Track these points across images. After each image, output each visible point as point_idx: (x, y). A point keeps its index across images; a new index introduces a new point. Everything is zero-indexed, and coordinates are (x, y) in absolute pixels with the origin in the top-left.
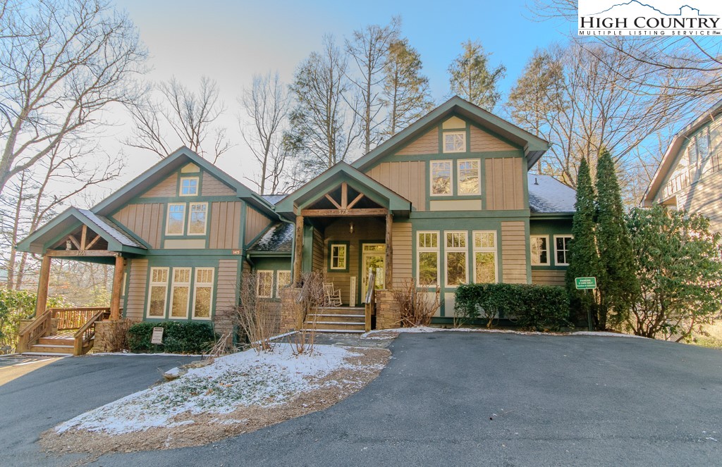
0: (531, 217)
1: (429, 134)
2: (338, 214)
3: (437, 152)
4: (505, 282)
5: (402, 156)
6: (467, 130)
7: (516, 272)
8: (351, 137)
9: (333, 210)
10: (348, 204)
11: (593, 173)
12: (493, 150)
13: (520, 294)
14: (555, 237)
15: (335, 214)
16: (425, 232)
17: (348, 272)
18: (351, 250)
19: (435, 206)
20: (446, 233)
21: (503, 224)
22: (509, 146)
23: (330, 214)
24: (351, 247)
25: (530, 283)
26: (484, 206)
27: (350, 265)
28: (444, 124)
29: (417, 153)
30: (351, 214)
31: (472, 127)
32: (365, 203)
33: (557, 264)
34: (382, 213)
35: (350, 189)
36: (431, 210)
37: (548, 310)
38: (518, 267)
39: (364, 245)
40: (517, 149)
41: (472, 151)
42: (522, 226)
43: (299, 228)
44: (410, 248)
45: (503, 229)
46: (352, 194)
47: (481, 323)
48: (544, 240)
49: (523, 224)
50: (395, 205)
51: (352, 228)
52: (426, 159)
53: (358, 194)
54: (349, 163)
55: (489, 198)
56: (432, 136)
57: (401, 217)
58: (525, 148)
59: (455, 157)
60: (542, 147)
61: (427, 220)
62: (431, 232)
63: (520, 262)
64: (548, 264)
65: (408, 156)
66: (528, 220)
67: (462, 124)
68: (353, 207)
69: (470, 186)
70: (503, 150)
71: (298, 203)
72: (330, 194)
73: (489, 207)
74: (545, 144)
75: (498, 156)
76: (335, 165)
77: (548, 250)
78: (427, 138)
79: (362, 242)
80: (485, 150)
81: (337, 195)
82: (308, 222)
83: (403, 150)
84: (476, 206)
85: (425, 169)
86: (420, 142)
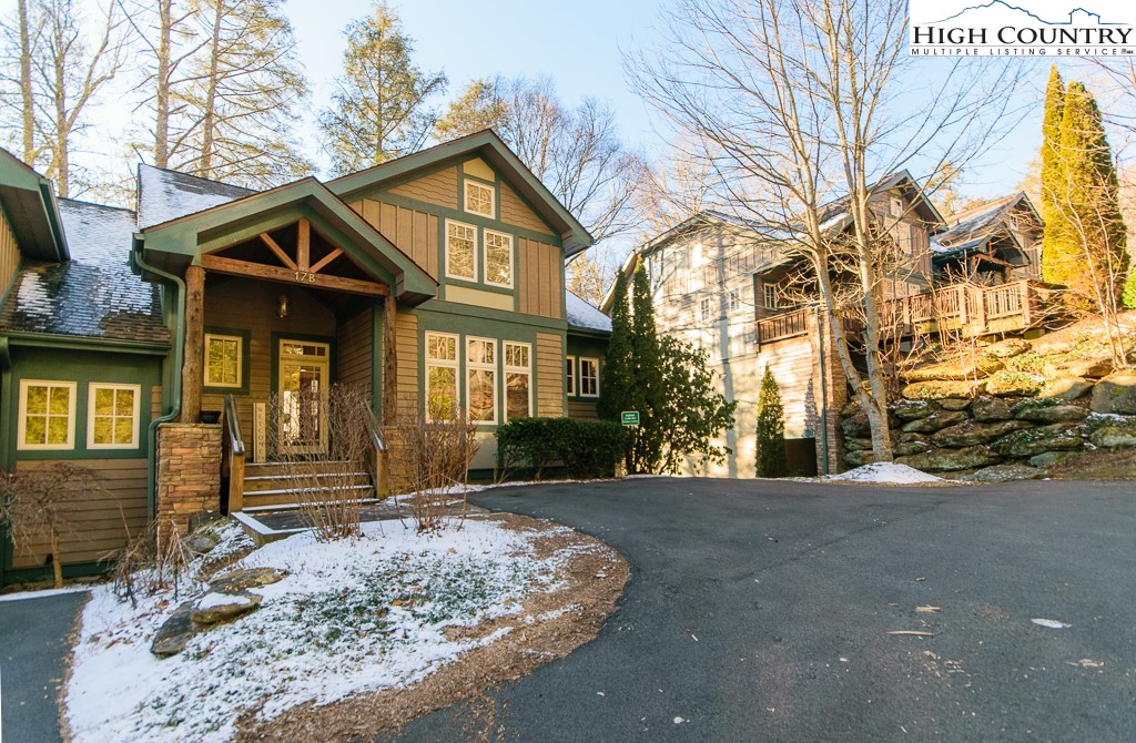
0: (568, 331)
1: (443, 173)
2: (293, 279)
3: (455, 207)
5: (401, 197)
6: (496, 185)
7: (553, 403)
9: (281, 270)
10: (311, 264)
12: (527, 227)
14: (581, 359)
15: (285, 278)
17: (248, 393)
18: (252, 349)
19: (453, 295)
21: (538, 336)
22: (544, 225)
23: (273, 276)
24: (253, 342)
25: (566, 416)
26: (516, 305)
27: (252, 379)
28: (465, 164)
29: (425, 200)
30: (319, 283)
31: (502, 184)
33: (582, 395)
34: (380, 292)
35: (314, 235)
36: (447, 299)
37: (607, 452)
38: (554, 396)
39: (282, 342)
40: (553, 235)
41: (503, 220)
42: (557, 342)
43: (195, 295)
44: (415, 357)
45: (539, 342)
46: (319, 247)
49: (559, 338)
50: (411, 283)
51: (284, 307)
52: (441, 214)
55: (523, 295)
56: (448, 177)
58: (564, 236)
59: (482, 223)
60: (586, 240)
61: (441, 315)
63: (556, 390)
64: (573, 394)
65: (411, 201)
66: (566, 333)
67: (490, 176)
69: (506, 277)
70: (539, 230)
73: (523, 310)
74: (589, 239)
75: (535, 237)
78: (443, 178)
80: (520, 225)
83: (402, 187)
84: (506, 303)
85: (438, 230)
86: (429, 181)
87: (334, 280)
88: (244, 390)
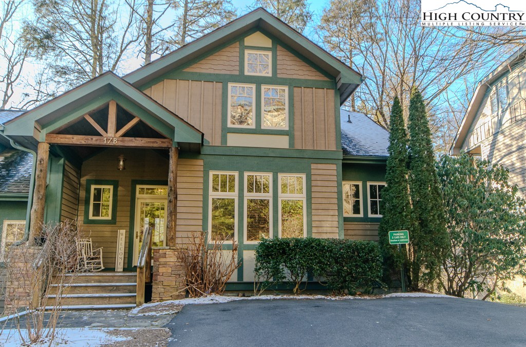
0: (344, 159)
1: (228, 49)
2: (102, 143)
3: (237, 73)
4: (314, 236)
5: (193, 73)
6: (273, 50)
7: (327, 224)
8: (126, 41)
9: (95, 138)
10: (117, 130)
11: (406, 114)
12: (303, 77)
13: (331, 251)
14: (369, 184)
15: (98, 143)
16: (220, 173)
17: (115, 223)
18: (119, 193)
19: (233, 140)
20: (246, 174)
21: (313, 166)
22: (318, 73)
23: (90, 142)
24: (120, 188)
25: (342, 237)
26: (292, 143)
27: (118, 214)
28: (245, 39)
29: (212, 72)
30: (120, 144)
31: (279, 47)
32: (140, 130)
33: (370, 215)
34: (165, 145)
35: (120, 110)
36: (228, 145)
37: (360, 270)
38: (329, 218)
39: (138, 187)
40: (329, 80)
41: (279, 76)
42: (333, 170)
43: (42, 160)
44: (201, 192)
45: (313, 172)
46: (123, 117)
47: (286, 288)
48: (357, 187)
49: (334, 167)
50: (182, 136)
51: (121, 163)
52: (224, 80)
53: (132, 117)
54: (121, 76)
55: (297, 134)
56: (232, 52)
57: (190, 152)
58: (337, 80)
59: (259, 81)
60: (356, 80)
61: (223, 157)
62: (228, 173)
63: (331, 213)
64: (361, 215)
65: (200, 74)
66: (341, 162)
67: (268, 43)
68: (125, 135)
69: (275, 119)
70: (314, 78)
71: (42, 123)
72: (92, 115)
73: (298, 146)
74: (358, 77)
75: (308, 85)
76: (101, 75)
77: (361, 199)
78: (226, 54)
79: (135, 182)
80: (295, 77)
81: (101, 116)
82: (56, 151)
83: (195, 66)
84: (282, 143)
85: (223, 93)
86: (217, 58)
87: (132, 141)
88: (113, 221)
